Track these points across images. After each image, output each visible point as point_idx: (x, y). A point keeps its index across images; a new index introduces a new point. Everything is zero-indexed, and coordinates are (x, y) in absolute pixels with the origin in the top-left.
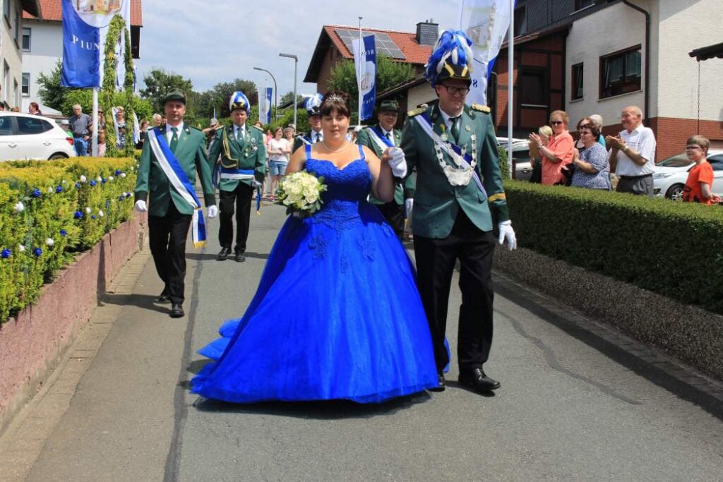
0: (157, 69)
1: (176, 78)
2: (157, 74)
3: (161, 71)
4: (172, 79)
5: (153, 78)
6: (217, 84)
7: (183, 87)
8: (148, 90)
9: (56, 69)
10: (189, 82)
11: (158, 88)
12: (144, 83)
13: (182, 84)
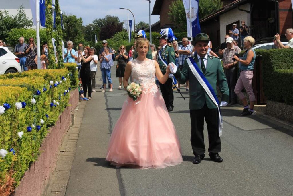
1: (72, 18)
4: (70, 18)
6: (95, 20)
7: (77, 22)
10: (81, 19)
13: (76, 21)
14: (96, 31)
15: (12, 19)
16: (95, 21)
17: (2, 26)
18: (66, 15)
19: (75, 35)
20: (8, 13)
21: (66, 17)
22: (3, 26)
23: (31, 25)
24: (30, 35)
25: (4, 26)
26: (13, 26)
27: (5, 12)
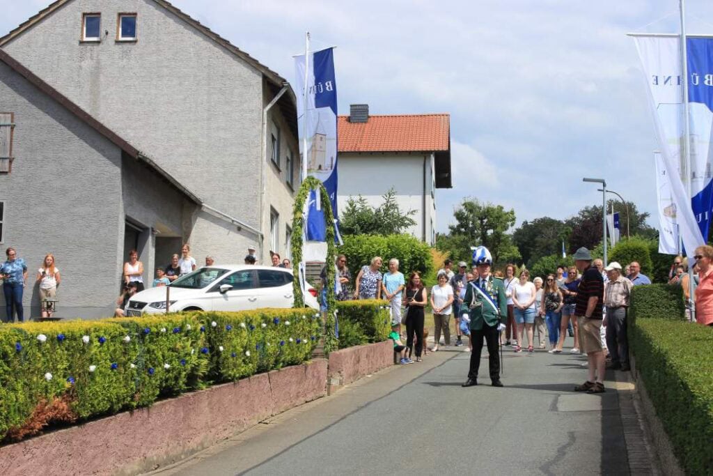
0: (468, 200)
1: (493, 210)
2: (470, 207)
3: (475, 203)
4: (488, 211)
5: (464, 211)
7: (501, 220)
8: (461, 226)
9: (347, 208)
10: (512, 213)
11: (471, 222)
12: (455, 218)
13: (501, 217)
14: (565, 235)
15: (372, 213)
16: (583, 212)
17: (353, 225)
18: (481, 205)
19: (497, 244)
20: (365, 201)
21: (480, 208)
22: (355, 227)
23: (406, 226)
24: (373, 247)
25: (357, 227)
26: (372, 227)
27: (360, 200)
